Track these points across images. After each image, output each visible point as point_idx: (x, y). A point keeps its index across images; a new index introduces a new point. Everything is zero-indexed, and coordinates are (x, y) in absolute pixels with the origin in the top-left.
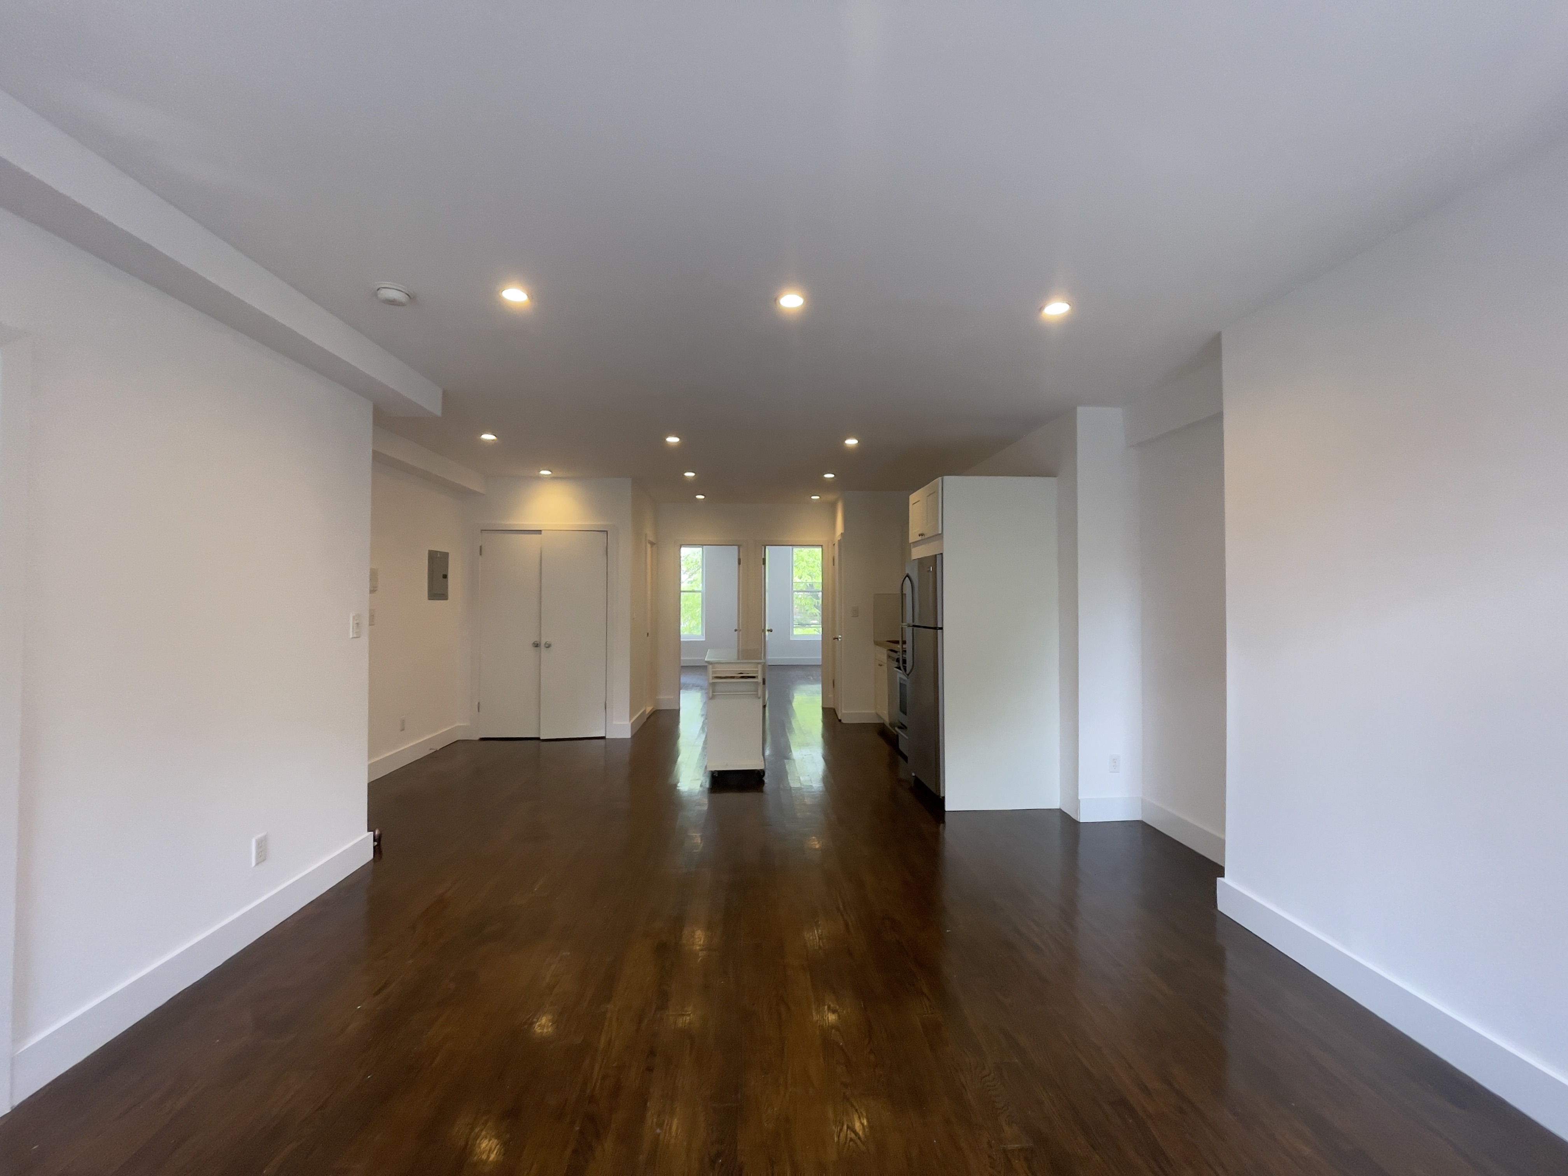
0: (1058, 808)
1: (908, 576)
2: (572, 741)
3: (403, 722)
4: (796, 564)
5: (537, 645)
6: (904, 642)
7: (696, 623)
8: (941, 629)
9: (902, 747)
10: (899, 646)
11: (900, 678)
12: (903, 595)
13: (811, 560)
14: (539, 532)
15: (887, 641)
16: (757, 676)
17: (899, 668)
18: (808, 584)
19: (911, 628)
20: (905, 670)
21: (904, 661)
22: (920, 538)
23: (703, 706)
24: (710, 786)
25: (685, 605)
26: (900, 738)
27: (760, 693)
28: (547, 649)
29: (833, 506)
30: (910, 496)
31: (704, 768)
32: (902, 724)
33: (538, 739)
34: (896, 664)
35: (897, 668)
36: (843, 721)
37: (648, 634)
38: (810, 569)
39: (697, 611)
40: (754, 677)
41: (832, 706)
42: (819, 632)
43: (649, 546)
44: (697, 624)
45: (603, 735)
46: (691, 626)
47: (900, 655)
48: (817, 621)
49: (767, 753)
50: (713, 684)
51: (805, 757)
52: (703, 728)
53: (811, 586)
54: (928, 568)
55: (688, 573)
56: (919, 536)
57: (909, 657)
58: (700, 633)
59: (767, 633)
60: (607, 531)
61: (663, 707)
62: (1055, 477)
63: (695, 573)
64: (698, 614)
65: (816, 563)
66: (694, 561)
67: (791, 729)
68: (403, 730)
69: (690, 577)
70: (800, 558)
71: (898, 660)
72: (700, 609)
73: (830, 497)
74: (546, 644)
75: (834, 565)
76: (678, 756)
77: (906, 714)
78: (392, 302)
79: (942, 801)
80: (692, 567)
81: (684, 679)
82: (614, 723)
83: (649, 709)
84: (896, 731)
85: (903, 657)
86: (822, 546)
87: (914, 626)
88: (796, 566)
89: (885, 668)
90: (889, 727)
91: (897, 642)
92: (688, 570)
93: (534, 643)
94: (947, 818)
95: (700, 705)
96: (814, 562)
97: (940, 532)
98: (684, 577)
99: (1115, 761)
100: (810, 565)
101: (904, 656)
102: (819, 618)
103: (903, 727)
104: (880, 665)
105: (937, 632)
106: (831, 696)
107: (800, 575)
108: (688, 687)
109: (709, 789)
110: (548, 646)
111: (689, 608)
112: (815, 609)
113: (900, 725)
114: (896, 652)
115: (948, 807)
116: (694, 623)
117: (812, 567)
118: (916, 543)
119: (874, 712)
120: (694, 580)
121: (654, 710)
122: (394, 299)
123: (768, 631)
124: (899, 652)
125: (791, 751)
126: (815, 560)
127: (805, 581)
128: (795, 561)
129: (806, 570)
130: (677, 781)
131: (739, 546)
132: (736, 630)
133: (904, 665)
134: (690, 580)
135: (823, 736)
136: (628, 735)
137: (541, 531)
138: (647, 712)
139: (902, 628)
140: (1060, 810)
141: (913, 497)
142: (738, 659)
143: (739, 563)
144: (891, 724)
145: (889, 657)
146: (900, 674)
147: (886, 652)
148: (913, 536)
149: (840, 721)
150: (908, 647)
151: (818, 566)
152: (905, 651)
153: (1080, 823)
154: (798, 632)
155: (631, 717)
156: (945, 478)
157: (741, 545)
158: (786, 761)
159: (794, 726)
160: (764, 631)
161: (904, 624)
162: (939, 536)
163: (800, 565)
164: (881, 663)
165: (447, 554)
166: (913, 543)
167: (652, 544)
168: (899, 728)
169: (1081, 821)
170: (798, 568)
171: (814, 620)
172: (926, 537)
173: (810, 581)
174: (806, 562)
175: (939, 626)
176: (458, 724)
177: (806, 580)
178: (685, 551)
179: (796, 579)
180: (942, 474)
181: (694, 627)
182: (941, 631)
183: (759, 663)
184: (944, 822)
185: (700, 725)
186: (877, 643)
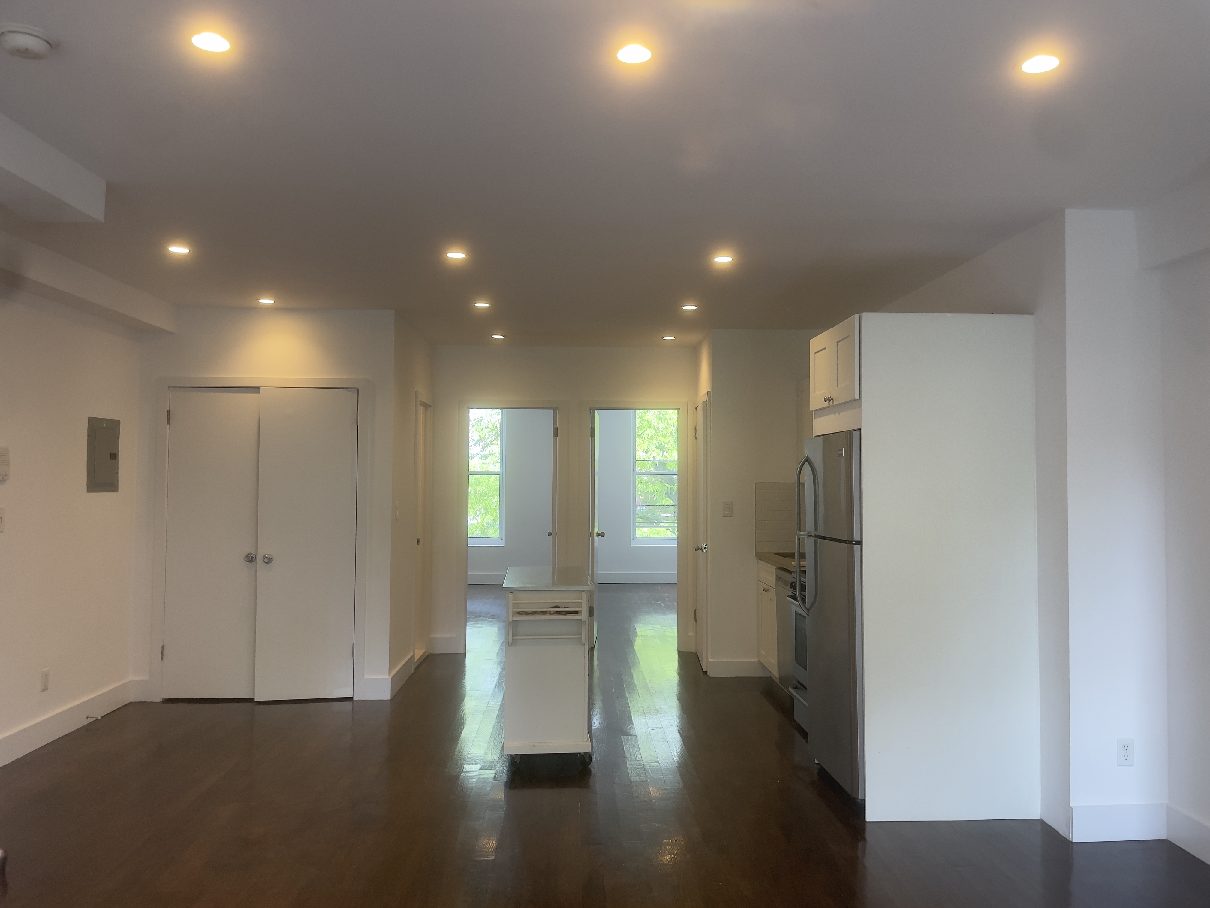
0: (1039, 818)
1: (807, 460)
2: (304, 705)
3: (46, 677)
4: (640, 432)
5: (251, 559)
6: (802, 556)
7: (492, 519)
8: (860, 543)
9: (799, 716)
10: (793, 563)
11: (796, 613)
12: (800, 485)
13: (661, 426)
14: (257, 390)
15: (778, 554)
16: (581, 612)
17: (794, 597)
18: (657, 462)
19: (813, 539)
20: (804, 601)
21: (803, 588)
22: (826, 404)
23: (500, 648)
24: (508, 779)
25: (476, 492)
26: (796, 702)
27: (585, 636)
28: (265, 564)
29: (694, 351)
30: (810, 340)
31: (500, 747)
32: (799, 683)
33: (251, 700)
34: (790, 591)
35: (791, 597)
36: (711, 674)
37: (418, 541)
38: (661, 439)
39: (494, 501)
40: (576, 613)
41: (693, 650)
42: (673, 532)
43: (421, 409)
44: (494, 520)
45: (348, 695)
46: (485, 522)
47: (795, 577)
48: (671, 515)
49: (596, 723)
50: (515, 623)
51: (652, 732)
52: (499, 684)
53: (663, 463)
54: (839, 450)
55: (481, 444)
56: (826, 401)
57: (809, 580)
58: (496, 535)
59: (596, 537)
60: (358, 389)
61: (441, 649)
62: (1032, 314)
63: (492, 443)
64: (494, 505)
65: (669, 431)
66: (490, 426)
67: (631, 686)
68: (45, 689)
69: (484, 449)
70: (646, 423)
71: (792, 585)
72: (497, 498)
73: (692, 338)
74: (264, 557)
75: (696, 438)
76: (462, 730)
77: (806, 669)
78: (25, 53)
79: (859, 807)
80: (487, 435)
81: (473, 605)
82: (366, 677)
83: (419, 654)
84: (789, 691)
85: (800, 581)
86: (678, 409)
87: (817, 537)
88: (639, 435)
89: (772, 594)
90: (778, 682)
91: (791, 556)
92: (480, 440)
93: (247, 556)
94: (869, 835)
95: (496, 648)
96: (666, 428)
97: (857, 397)
98: (474, 450)
99: (1126, 748)
100: (661, 433)
101: (802, 579)
102: (674, 509)
103: (800, 687)
104: (765, 590)
105: (853, 548)
106: (691, 634)
107: (646, 448)
108: (478, 617)
109: (506, 783)
110: (269, 560)
111: (481, 495)
112: (667, 499)
113: (795, 683)
114: (790, 572)
115: (872, 814)
116: (488, 518)
117: (663, 436)
118: (821, 412)
119: (756, 660)
120: (490, 455)
121: (427, 654)
122: (27, 49)
123: (598, 535)
124: (795, 572)
125: (631, 722)
126: (668, 426)
127: (652, 459)
128: (638, 428)
129: (654, 442)
130: (458, 770)
131: (555, 410)
132: (550, 534)
133: (803, 593)
134: (484, 453)
135: (681, 698)
136: (385, 694)
137: (259, 388)
138: (416, 658)
139: (799, 539)
140: (1041, 822)
141: (817, 343)
142: (553, 584)
143: (556, 435)
144: (781, 679)
145: (778, 578)
146: (795, 606)
147: (774, 571)
148: (816, 400)
149: (705, 673)
150: (808, 563)
151: (672, 434)
152: (804, 572)
153: (1072, 842)
154: (643, 533)
155: (390, 669)
156: (865, 315)
157: (558, 408)
158: (623, 737)
159: (636, 682)
160: (591, 535)
161: (802, 533)
162: (855, 403)
163: (646, 432)
164: (766, 587)
165: (118, 423)
166: (815, 411)
167: (426, 406)
168: (795, 688)
169: (1074, 842)
170: (642, 438)
171: (666, 512)
172: (835, 403)
173: (659, 458)
174: (654, 428)
175: (856, 538)
176: (131, 678)
177: (654, 457)
178: (474, 414)
179: (640, 454)
180: (860, 311)
181: (488, 524)
182: (859, 546)
183: (583, 591)
184: (864, 839)
185: (496, 679)
186: (761, 557)
